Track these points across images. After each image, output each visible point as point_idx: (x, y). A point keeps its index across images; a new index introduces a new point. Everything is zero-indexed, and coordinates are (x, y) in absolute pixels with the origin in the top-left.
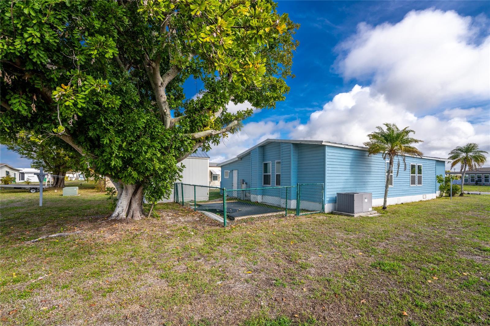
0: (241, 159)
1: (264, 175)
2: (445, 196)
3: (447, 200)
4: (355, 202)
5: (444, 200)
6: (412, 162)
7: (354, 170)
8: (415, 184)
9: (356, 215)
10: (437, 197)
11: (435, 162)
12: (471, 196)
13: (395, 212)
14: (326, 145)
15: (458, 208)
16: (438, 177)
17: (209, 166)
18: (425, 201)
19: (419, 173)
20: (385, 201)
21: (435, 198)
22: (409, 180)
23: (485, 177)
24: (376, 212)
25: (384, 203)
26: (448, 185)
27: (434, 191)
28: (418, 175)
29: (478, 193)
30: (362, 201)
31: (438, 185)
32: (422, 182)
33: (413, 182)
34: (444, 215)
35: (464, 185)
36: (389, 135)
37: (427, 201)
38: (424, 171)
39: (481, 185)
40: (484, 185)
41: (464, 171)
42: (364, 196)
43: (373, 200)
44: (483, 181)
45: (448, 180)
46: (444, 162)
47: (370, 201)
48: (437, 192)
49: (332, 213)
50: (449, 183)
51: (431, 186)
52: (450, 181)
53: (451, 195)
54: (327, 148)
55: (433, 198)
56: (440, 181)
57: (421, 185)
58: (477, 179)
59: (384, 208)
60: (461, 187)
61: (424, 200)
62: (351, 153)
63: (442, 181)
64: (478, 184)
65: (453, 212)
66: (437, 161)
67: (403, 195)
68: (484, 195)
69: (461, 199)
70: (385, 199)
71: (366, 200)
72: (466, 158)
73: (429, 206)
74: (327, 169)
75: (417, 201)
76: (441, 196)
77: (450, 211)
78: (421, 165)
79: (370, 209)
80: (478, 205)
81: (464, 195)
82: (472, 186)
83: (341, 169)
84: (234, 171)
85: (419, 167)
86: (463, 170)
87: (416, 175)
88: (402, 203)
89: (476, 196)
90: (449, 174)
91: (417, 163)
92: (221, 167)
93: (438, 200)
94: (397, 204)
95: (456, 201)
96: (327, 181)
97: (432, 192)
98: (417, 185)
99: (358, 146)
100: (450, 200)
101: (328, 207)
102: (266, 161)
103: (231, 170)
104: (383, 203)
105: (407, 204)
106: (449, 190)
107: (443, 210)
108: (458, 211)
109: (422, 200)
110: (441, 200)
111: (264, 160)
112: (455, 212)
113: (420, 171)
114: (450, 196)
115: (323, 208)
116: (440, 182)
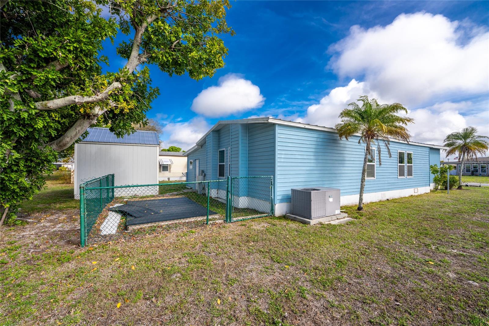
0: (202, 146)
1: (219, 165)
2: (440, 190)
3: (443, 194)
4: (312, 202)
5: (440, 194)
6: (400, 149)
7: (320, 157)
8: (404, 175)
9: (313, 222)
10: (431, 191)
11: (428, 150)
12: (471, 188)
13: (372, 216)
14: (277, 124)
15: (459, 207)
16: (431, 167)
17: (160, 155)
18: (417, 196)
19: (408, 163)
20: (361, 199)
21: (429, 192)
22: (396, 171)
23: (482, 167)
24: (346, 215)
25: (360, 202)
26: (445, 177)
27: (427, 184)
28: (407, 165)
29: (478, 184)
30: (324, 201)
31: (433, 176)
32: (413, 174)
33: (401, 173)
34: (443, 221)
35: (462, 175)
36: (366, 112)
37: (419, 195)
38: (415, 160)
39: (477, 176)
40: (480, 175)
41: (463, 160)
42: (328, 194)
43: (341, 197)
44: (480, 171)
45: (443, 171)
46: (439, 150)
47: (338, 200)
48: (431, 184)
49: (284, 217)
50: (446, 175)
51: (424, 177)
52: (447, 171)
53: (448, 187)
54: (277, 128)
55: (427, 192)
56: (435, 171)
57: (412, 177)
58: (473, 169)
59: (360, 209)
60: (460, 178)
61: (416, 194)
62: (315, 135)
63: (437, 171)
64: (474, 174)
65: (454, 214)
66: (431, 149)
67: (388, 189)
68: (484, 188)
69: (460, 194)
70: (361, 196)
71: (331, 200)
72: (464, 145)
73: (422, 203)
74: (277, 156)
75: (407, 196)
76: (436, 189)
77: (449, 213)
78: (412, 152)
79: (338, 212)
80: (483, 201)
81: (463, 188)
82: (468, 177)
83: (299, 157)
84: (196, 160)
85: (409, 155)
86: (461, 160)
87: (406, 164)
88: (388, 200)
89: (477, 189)
90: (443, 164)
91: (406, 150)
92: (188, 156)
93: (432, 194)
94: (380, 201)
95: (455, 196)
96: (277, 172)
97: (426, 185)
98: (406, 177)
99: (324, 127)
100: (447, 195)
101: (280, 209)
102: (222, 148)
103: (194, 159)
104: (358, 202)
105: (394, 201)
106: (445, 182)
107: (440, 212)
108: (460, 212)
109: (414, 194)
110: (437, 195)
111: (219, 147)
112: (456, 214)
113: (410, 160)
114: (446, 189)
115: (272, 210)
116: (434, 174)
